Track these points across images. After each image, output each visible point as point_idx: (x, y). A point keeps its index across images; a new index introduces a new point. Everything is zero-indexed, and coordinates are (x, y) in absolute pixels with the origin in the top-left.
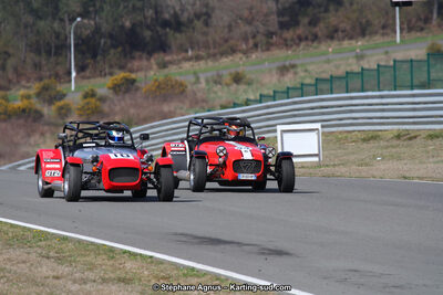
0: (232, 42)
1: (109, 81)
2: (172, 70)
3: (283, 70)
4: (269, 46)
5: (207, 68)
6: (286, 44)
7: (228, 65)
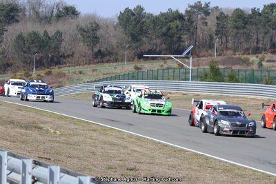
0: (79, 62)
1: (44, 72)
2: (62, 69)
3: (94, 70)
4: (89, 64)
5: (72, 69)
6: (94, 63)
7: (78, 69)
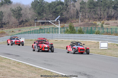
0: (12, 27)
2: (4, 30)
3: (19, 31)
4: (17, 27)
5: (8, 30)
6: (20, 27)
7: (11, 30)
